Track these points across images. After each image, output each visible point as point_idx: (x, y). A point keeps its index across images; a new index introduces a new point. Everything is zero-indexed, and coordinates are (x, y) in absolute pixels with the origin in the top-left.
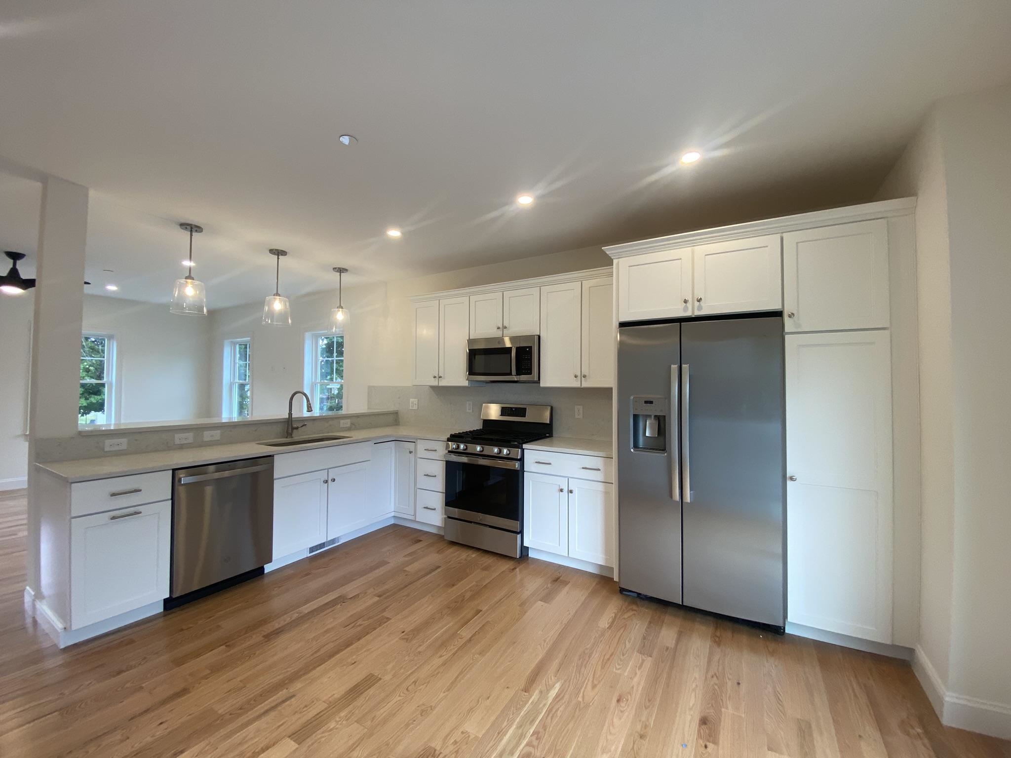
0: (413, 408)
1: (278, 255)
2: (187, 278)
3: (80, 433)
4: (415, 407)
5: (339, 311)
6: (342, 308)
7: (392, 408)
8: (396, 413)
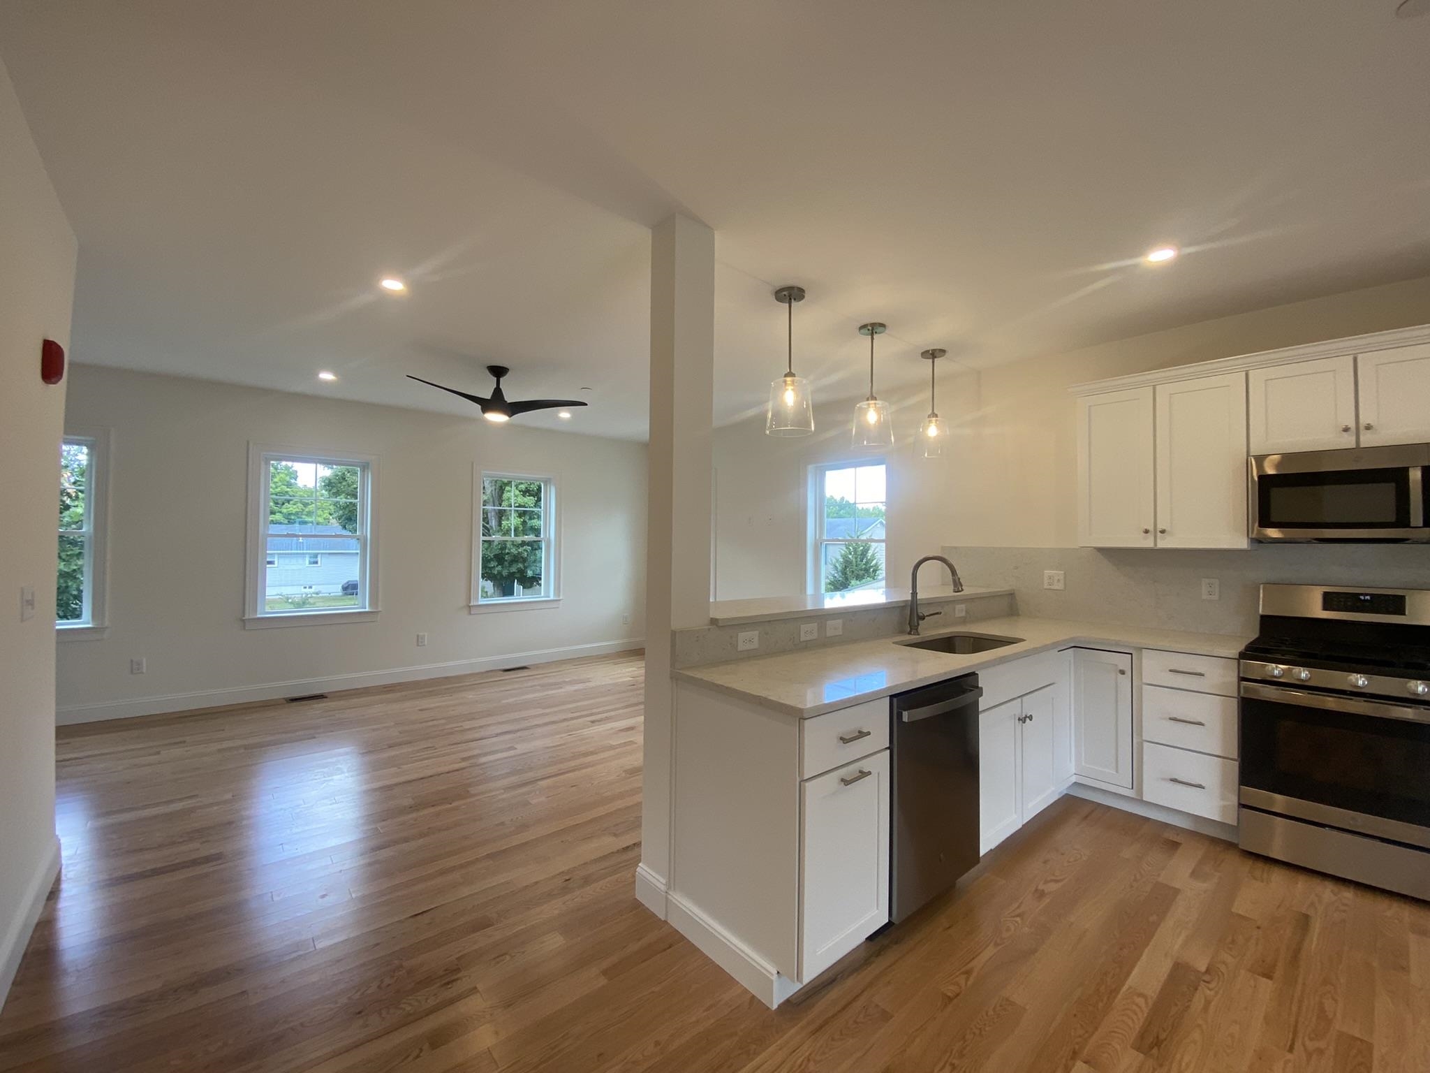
0: (1052, 587)
1: (872, 335)
2: (786, 376)
3: (714, 622)
4: (1060, 586)
5: (930, 422)
6: (936, 416)
7: (1002, 586)
8: (1011, 595)
